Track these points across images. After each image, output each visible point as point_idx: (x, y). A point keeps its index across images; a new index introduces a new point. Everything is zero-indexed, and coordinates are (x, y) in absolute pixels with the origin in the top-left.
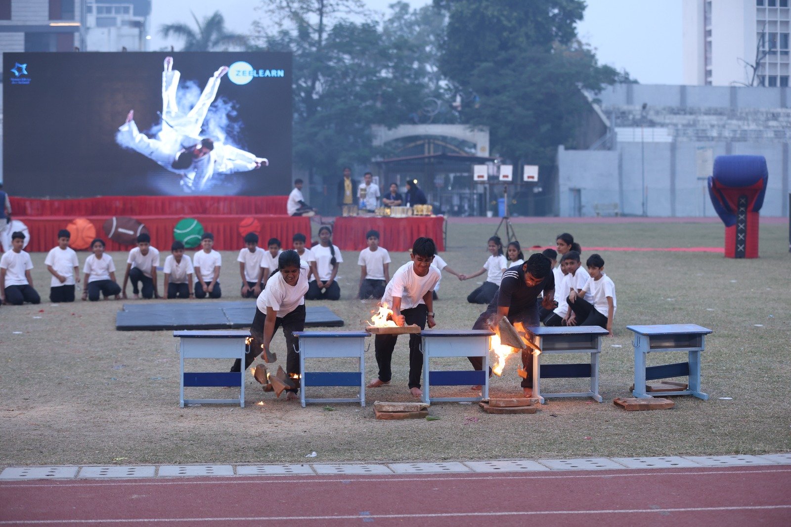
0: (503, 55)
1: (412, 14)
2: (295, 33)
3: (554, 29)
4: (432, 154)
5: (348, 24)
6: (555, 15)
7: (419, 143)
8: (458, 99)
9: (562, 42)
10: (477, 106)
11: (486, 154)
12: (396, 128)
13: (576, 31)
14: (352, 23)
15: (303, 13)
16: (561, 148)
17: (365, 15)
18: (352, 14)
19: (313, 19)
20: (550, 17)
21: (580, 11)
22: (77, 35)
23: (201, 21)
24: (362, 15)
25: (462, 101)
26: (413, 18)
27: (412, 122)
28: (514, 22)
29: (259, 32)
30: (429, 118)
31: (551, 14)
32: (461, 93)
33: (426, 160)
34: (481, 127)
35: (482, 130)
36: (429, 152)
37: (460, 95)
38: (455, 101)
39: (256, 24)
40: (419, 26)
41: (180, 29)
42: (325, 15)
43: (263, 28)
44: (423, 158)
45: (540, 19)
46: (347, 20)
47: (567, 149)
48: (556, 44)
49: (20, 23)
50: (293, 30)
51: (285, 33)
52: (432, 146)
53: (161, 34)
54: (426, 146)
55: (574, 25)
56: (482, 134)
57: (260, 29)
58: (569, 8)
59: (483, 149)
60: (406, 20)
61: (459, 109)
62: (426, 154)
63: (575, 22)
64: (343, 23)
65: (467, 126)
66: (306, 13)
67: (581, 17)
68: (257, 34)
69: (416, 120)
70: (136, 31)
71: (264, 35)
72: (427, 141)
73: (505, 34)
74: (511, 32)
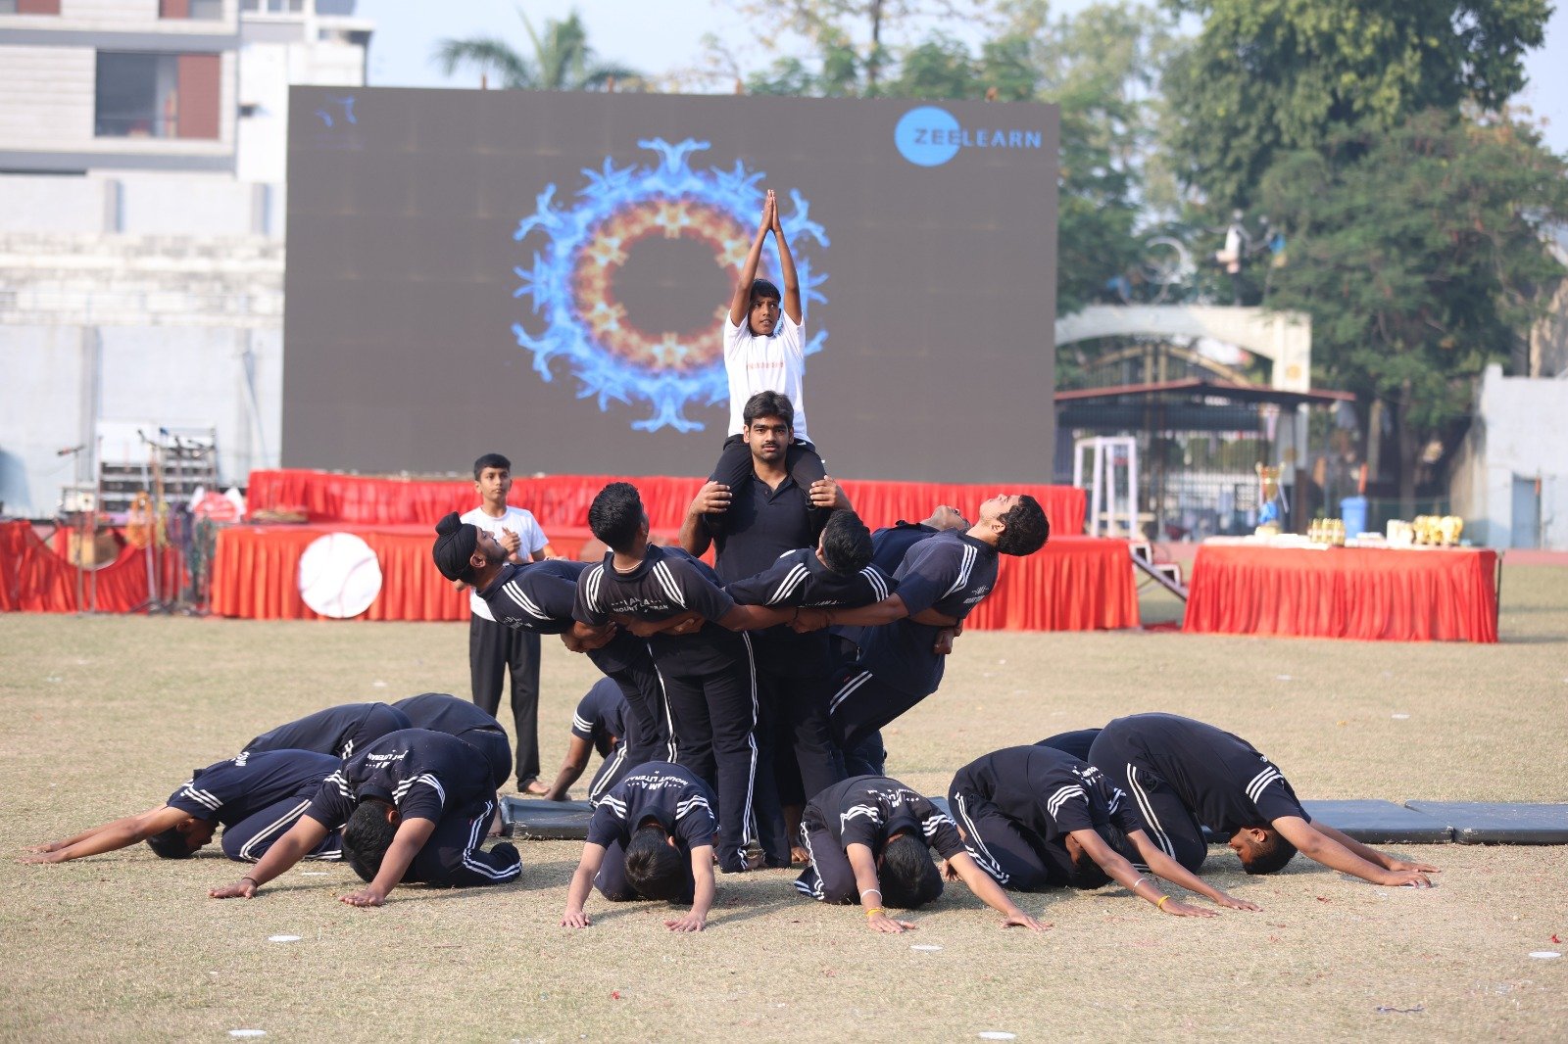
0: (1341, 132)
1: (1054, 29)
2: (815, 66)
3: (1467, 69)
4: (1163, 383)
5: (951, 47)
6: (1469, 34)
7: (1128, 352)
8: (1233, 241)
9: (1485, 102)
10: (1279, 260)
11: (1301, 385)
12: (1077, 311)
13: (1523, 76)
14: (959, 44)
15: (828, 15)
16: (1494, 371)
17: (988, 24)
18: (956, 20)
19: (858, 31)
20: (1456, 36)
21: (1537, 23)
22: (228, 58)
23: (541, 30)
24: (980, 25)
25: (1242, 247)
26: (1058, 37)
27: (1113, 298)
28: (1368, 50)
29: (716, 61)
30: (1157, 289)
31: (1458, 30)
32: (1240, 228)
33: (1150, 397)
34: (1291, 314)
35: (1295, 323)
36: (1155, 378)
37: (1238, 233)
38: (1222, 246)
39: (712, 41)
40: (1074, 55)
41: (485, 50)
42: (883, 23)
43: (726, 52)
44: (1143, 393)
45: (1434, 42)
46: (950, 36)
47: (1508, 372)
48: (1468, 108)
49: (84, 26)
50: (809, 57)
51: (794, 66)
52: (1163, 360)
53: (439, 65)
54: (1149, 361)
55: (1520, 58)
56: (1293, 331)
57: (718, 55)
58: (1507, 16)
59: (1293, 372)
60: (1039, 42)
61: (1233, 268)
62: (1148, 385)
63: (1522, 51)
64: (939, 43)
65: (1255, 311)
66: (837, 15)
67: (1536, 40)
68: (710, 67)
69: (1124, 294)
70: (355, 52)
71: (729, 70)
72: (1150, 348)
73: (1348, 78)
74: (1362, 76)
